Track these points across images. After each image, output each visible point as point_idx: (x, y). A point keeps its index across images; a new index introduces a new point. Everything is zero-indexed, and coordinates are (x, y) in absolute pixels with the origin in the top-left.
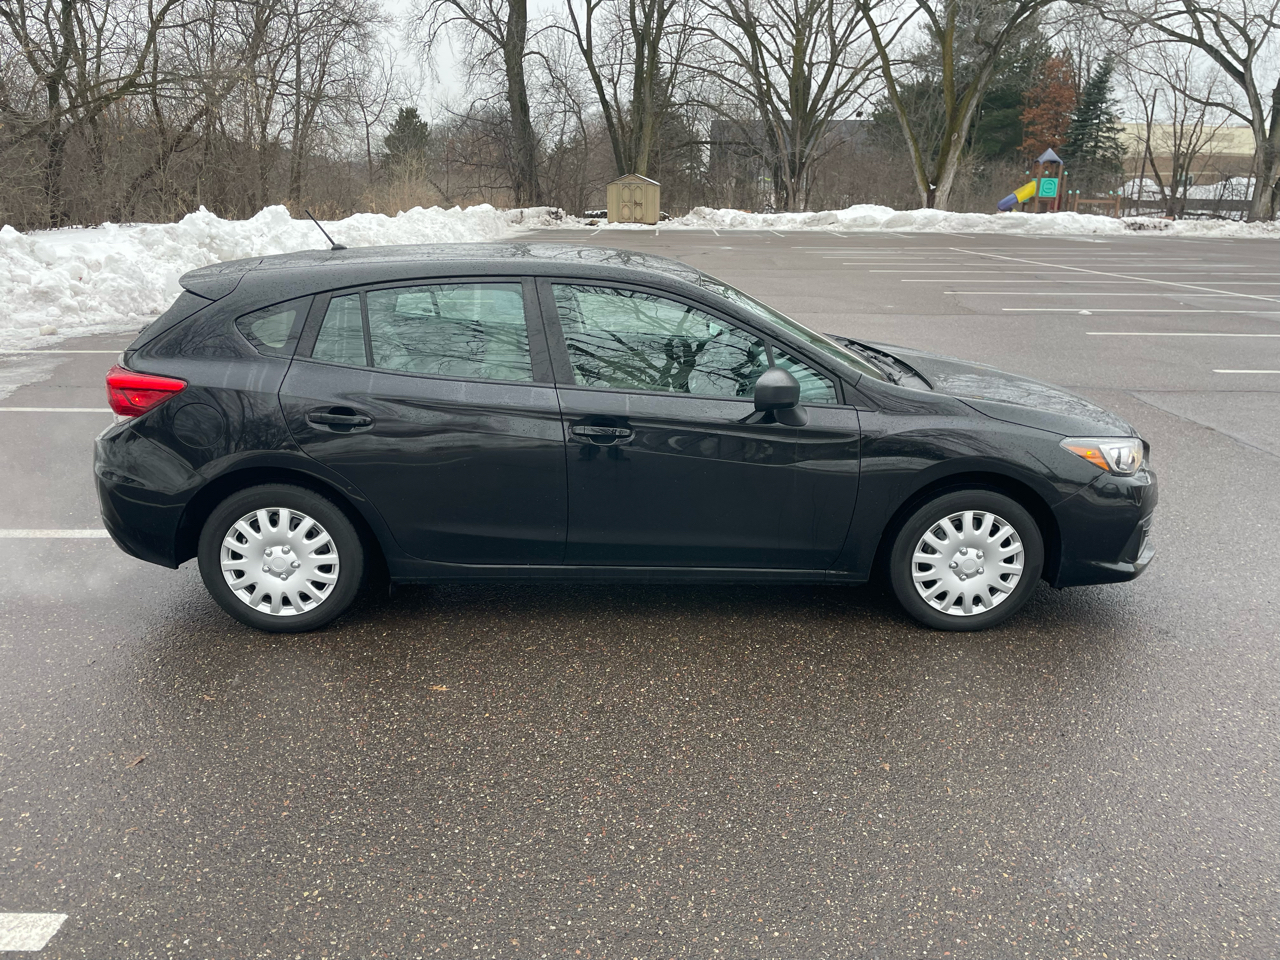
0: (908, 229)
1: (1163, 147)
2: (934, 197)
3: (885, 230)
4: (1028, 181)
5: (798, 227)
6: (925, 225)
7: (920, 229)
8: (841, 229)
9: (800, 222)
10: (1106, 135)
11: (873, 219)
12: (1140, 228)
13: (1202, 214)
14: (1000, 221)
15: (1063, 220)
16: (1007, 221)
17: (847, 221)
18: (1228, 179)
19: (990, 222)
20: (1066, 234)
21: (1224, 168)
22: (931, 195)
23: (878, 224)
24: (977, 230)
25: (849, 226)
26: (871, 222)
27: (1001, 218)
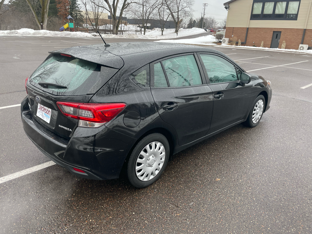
0: (40, 35)
1: (92, 17)
2: (43, 27)
3: (33, 36)
4: (66, 24)
5: (6, 35)
6: (44, 34)
7: (43, 35)
8: (20, 35)
9: (6, 33)
10: (78, 12)
11: (29, 32)
12: (95, 36)
13: (103, 33)
14: (64, 34)
15: (79, 34)
16: (66, 34)
17: (21, 33)
18: (106, 24)
19: (61, 34)
20: (80, 37)
21: (104, 22)
22: (42, 26)
23: (31, 34)
24: (59, 36)
25: (22, 35)
26: (29, 33)
27: (64, 33)
